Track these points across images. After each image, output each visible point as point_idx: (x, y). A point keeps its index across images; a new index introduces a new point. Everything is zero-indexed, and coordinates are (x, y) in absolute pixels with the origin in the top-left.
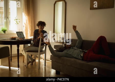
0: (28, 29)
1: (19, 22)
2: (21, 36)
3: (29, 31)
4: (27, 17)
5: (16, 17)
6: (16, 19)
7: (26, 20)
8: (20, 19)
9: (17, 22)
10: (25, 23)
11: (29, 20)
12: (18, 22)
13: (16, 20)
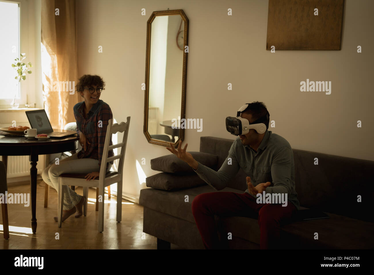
0: (60, 98)
1: (29, 72)
2: (41, 126)
3: (61, 102)
4: (55, 57)
5: (19, 57)
6: (17, 62)
7: (53, 68)
8: (30, 64)
9: (21, 74)
10: (50, 77)
11: (63, 66)
12: (24, 75)
13: (17, 68)
